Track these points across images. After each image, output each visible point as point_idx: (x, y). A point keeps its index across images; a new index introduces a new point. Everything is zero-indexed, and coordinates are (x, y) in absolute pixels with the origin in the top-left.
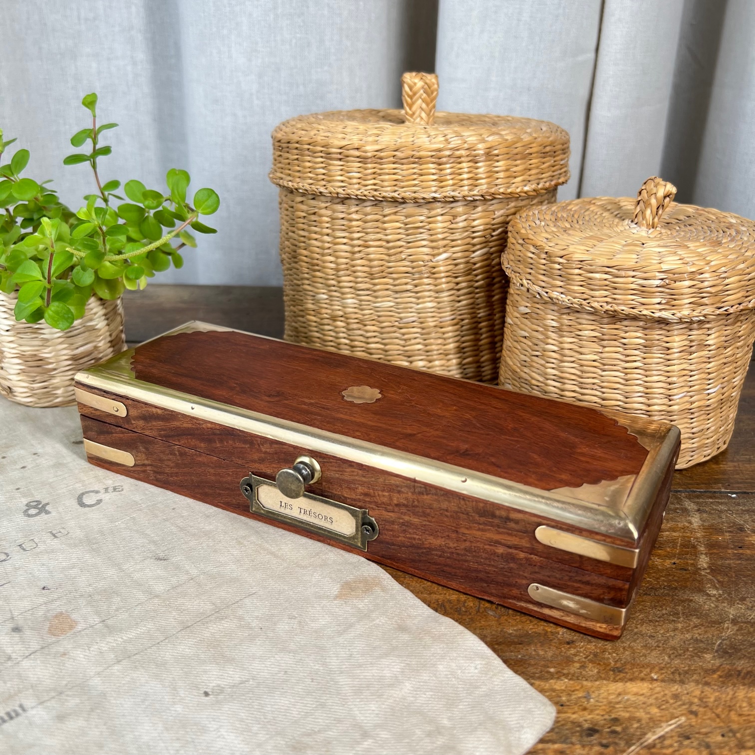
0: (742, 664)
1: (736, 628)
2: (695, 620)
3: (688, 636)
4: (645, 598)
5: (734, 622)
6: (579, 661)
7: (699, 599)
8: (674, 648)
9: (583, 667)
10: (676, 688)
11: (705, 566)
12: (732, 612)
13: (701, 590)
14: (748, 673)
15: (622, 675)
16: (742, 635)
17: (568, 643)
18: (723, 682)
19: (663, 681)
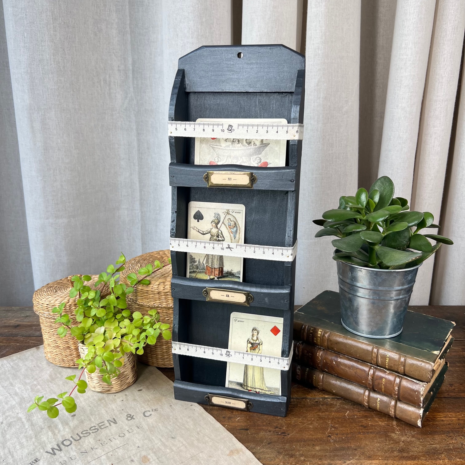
0: (405, 455)
1: (403, 444)
2: (391, 442)
3: (390, 446)
4: (377, 435)
5: (403, 442)
6: (358, 455)
7: (393, 435)
8: (386, 450)
9: (360, 456)
10: (386, 462)
11: (395, 424)
12: (403, 439)
13: (394, 432)
14: (407, 457)
15: (371, 458)
16: (405, 446)
17: (355, 450)
18: (399, 460)
19: (382, 460)
